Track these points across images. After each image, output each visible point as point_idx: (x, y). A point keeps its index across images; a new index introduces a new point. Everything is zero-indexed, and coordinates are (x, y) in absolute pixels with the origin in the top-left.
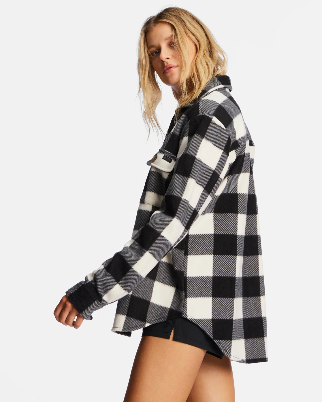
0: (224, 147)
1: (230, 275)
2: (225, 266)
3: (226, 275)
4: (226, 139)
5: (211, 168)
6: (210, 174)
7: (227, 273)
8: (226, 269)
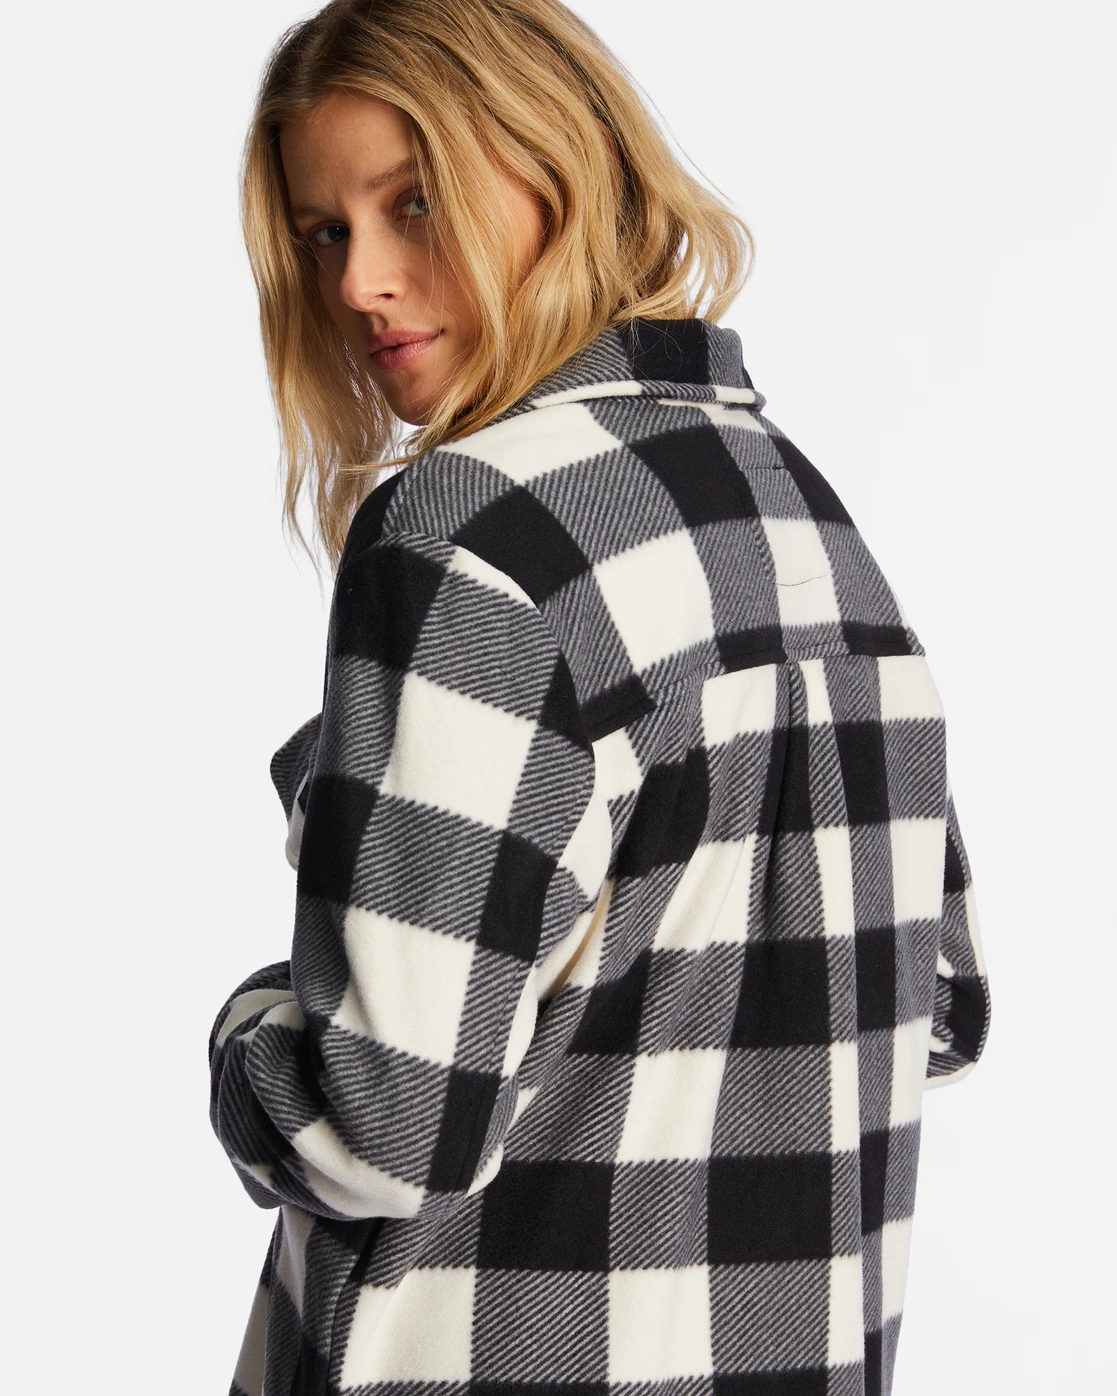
0: (541, 703)
1: (569, 1377)
2: (542, 1327)
3: (548, 1376)
4: (546, 660)
5: (484, 826)
6: (482, 857)
7: (552, 1364)
8: (546, 1346)
